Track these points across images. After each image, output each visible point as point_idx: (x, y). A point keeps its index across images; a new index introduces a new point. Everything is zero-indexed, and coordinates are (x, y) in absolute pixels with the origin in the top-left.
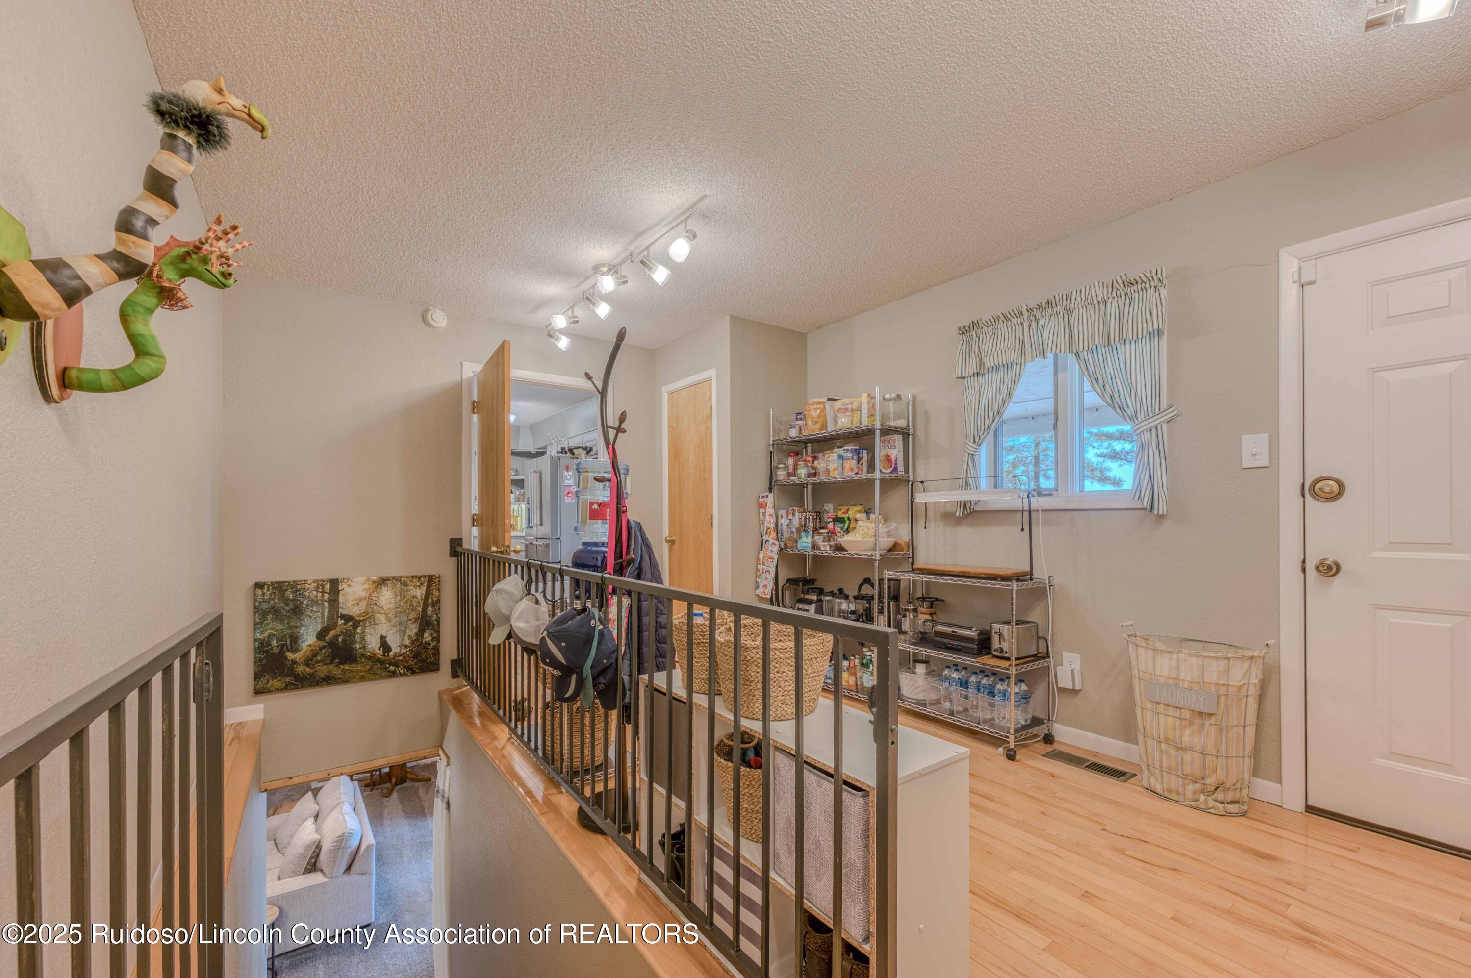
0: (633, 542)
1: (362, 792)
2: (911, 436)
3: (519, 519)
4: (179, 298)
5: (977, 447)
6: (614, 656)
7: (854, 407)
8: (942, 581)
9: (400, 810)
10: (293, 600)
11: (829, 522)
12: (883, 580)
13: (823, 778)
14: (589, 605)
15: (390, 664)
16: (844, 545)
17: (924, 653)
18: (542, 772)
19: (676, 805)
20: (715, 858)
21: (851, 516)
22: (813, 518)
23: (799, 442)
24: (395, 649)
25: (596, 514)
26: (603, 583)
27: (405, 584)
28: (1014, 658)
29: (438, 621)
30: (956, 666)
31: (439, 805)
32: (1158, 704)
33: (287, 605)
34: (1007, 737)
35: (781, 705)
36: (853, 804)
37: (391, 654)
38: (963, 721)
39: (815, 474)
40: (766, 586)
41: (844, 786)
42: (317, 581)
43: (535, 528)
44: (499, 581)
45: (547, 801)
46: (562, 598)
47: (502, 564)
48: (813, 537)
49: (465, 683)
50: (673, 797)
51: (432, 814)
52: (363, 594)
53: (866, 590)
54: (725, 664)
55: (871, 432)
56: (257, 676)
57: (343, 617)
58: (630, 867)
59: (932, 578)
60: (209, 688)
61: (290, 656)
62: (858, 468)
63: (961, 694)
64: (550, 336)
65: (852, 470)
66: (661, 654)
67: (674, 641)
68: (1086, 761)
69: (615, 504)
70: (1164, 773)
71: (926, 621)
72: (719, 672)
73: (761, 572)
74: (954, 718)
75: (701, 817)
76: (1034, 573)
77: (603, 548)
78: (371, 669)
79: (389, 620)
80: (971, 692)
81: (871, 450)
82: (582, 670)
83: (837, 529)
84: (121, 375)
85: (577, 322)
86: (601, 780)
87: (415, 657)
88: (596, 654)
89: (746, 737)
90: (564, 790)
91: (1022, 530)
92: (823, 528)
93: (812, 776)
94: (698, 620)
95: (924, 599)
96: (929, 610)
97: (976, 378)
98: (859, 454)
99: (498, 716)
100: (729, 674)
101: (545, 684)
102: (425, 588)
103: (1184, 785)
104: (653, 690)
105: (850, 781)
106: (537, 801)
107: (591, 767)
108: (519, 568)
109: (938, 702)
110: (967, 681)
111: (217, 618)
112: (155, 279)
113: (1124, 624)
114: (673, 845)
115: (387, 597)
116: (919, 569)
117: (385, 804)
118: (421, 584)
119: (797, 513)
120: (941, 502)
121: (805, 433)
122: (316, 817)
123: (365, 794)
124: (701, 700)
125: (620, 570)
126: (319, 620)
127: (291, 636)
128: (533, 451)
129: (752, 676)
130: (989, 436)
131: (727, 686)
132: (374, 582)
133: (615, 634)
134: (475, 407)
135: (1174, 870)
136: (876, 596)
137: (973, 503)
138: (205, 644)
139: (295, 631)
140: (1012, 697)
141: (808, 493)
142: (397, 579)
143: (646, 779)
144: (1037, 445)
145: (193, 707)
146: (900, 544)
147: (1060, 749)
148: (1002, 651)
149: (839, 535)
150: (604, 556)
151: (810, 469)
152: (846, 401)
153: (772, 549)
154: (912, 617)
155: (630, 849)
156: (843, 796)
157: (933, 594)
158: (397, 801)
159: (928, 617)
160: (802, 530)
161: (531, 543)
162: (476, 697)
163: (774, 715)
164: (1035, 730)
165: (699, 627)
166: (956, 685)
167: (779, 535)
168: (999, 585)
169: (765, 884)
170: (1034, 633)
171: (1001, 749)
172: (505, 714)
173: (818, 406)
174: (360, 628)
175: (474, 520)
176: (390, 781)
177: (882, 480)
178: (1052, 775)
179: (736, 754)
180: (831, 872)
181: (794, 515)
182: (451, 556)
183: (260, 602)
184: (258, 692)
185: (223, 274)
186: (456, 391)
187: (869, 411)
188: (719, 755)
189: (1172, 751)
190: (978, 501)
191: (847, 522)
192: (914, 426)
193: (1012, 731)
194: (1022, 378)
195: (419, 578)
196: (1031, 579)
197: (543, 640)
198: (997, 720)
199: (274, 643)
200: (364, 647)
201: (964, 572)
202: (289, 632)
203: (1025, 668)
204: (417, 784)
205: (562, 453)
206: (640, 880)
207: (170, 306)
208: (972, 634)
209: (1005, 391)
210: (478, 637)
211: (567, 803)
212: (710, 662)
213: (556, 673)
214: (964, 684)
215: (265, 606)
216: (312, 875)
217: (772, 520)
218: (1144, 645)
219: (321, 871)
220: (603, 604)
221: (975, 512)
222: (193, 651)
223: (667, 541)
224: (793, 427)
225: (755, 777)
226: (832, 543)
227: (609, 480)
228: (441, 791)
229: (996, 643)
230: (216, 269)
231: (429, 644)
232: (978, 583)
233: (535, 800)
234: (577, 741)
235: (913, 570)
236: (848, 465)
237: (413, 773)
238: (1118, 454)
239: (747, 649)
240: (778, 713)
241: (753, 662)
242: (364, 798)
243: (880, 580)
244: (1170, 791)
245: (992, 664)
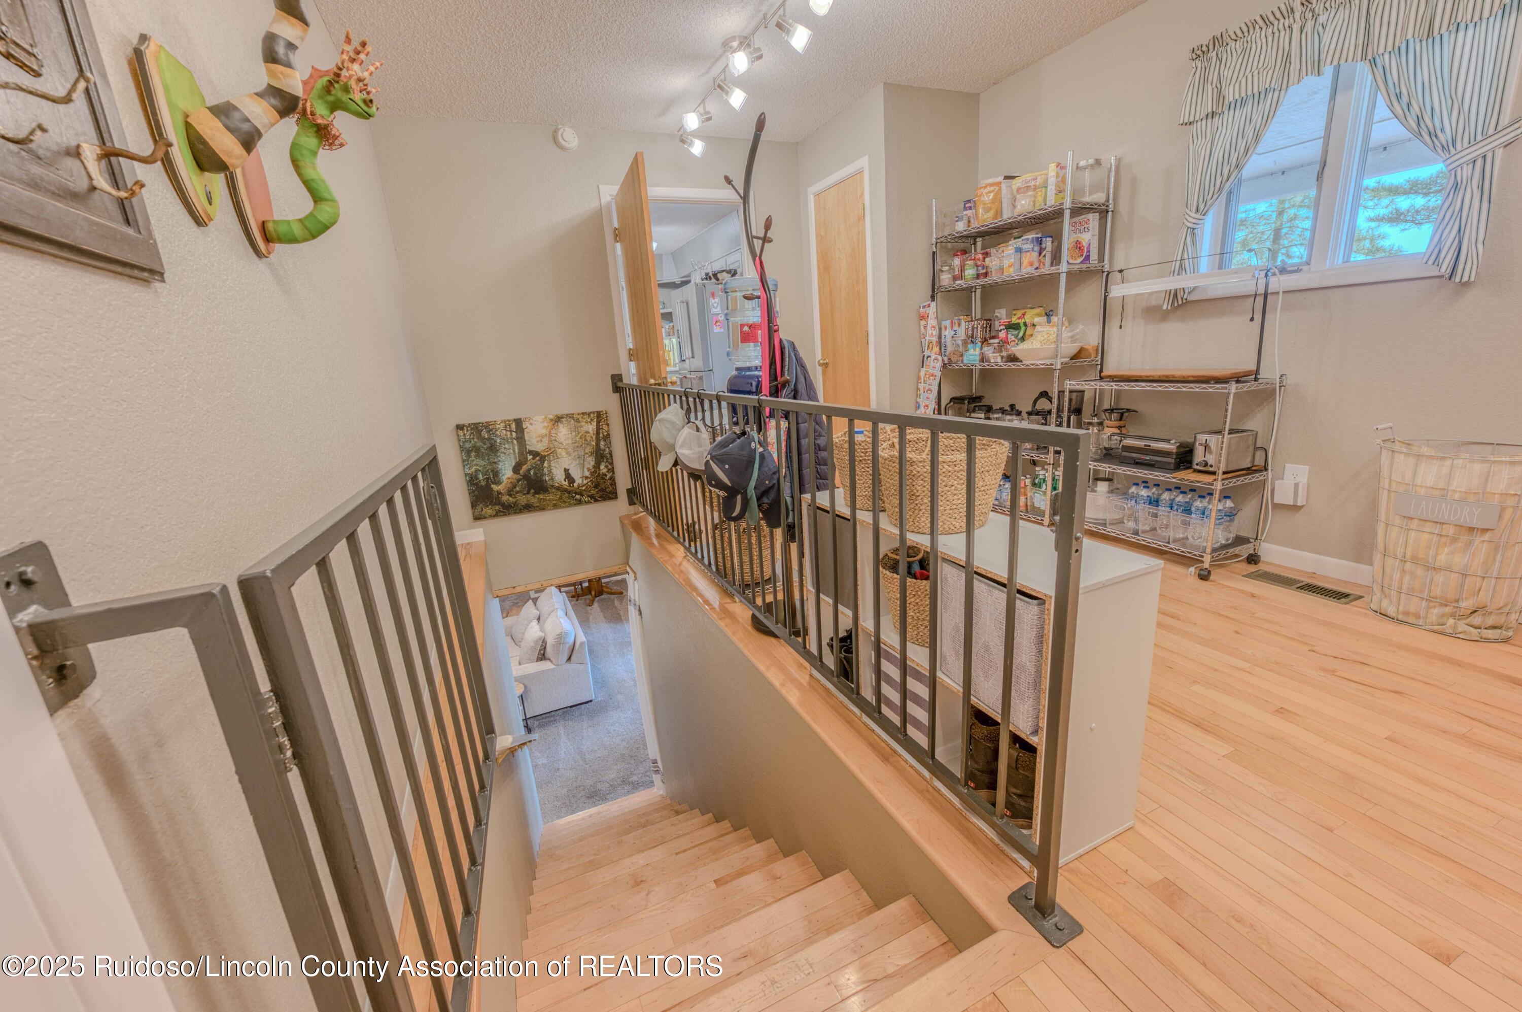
0: (787, 363)
1: (570, 602)
2: (1110, 213)
3: (671, 353)
4: (334, 135)
5: (1202, 217)
6: (776, 477)
7: (1037, 183)
8: (1137, 388)
9: (602, 617)
10: (488, 439)
11: (1001, 331)
12: (1063, 392)
13: (993, 587)
14: (748, 429)
15: (576, 494)
16: (1019, 355)
17: (1108, 469)
18: (717, 585)
19: (842, 613)
20: (882, 659)
21: (1027, 320)
22: (982, 327)
23: (967, 237)
24: (578, 481)
25: (747, 337)
26: (760, 406)
27: (578, 421)
28: (1221, 472)
29: (611, 453)
30: (1146, 483)
31: (632, 612)
32: (1412, 519)
33: (485, 444)
34: (1202, 557)
35: (949, 519)
36: (1026, 611)
37: (575, 485)
38: (1149, 540)
39: (986, 275)
40: (927, 406)
41: (1018, 595)
42: (505, 421)
43: (687, 361)
44: (660, 411)
45: (723, 608)
46: (721, 424)
47: (661, 395)
48: (981, 349)
49: (641, 510)
50: (839, 605)
51: (627, 620)
52: (544, 431)
53: (1043, 404)
54: (890, 480)
55: (1057, 214)
56: (473, 505)
57: (531, 452)
58: (802, 664)
59: (1125, 386)
60: (437, 506)
61: (495, 487)
62: (1040, 261)
63: (1149, 513)
64: (683, 141)
65: (1031, 264)
66: (821, 476)
67: (835, 459)
68: (1299, 581)
69: (767, 322)
70: (1403, 595)
71: (1113, 434)
72: (883, 489)
73: (922, 391)
74: (1138, 538)
75: (867, 623)
76: (1261, 371)
77: (756, 373)
78: (561, 498)
79: (569, 454)
80: (1162, 510)
81: (1057, 237)
82: (746, 491)
83: (1011, 337)
84: (307, 224)
85: (709, 119)
86: (770, 592)
87: (596, 486)
88: (758, 475)
89: (911, 551)
90: (737, 599)
91: (1252, 319)
92: (993, 337)
93: (983, 585)
94: (859, 438)
95: (1112, 410)
96: (1117, 423)
97: (1209, 120)
98: (1041, 244)
99: (674, 537)
100: (894, 490)
101: (712, 507)
102: (595, 424)
103: (1428, 608)
104: (817, 509)
105: (1024, 590)
106: (714, 608)
107: (760, 581)
108: (678, 397)
109: (1121, 521)
110: (1158, 499)
111: (431, 449)
112: (310, 117)
113: (1380, 427)
114: (841, 647)
115: (564, 433)
116: (1109, 377)
117: (589, 611)
118: (592, 420)
119: (963, 323)
120: (1142, 294)
121: (975, 224)
122: (539, 619)
123: (573, 603)
124: (864, 516)
125: (776, 392)
126: (512, 456)
127: (492, 471)
128: (678, 280)
129: (918, 491)
130: (1218, 200)
131: (891, 501)
132: (552, 420)
133: (775, 456)
134: (617, 235)
135: (1397, 692)
136: (1054, 411)
137: (1186, 291)
138: (427, 470)
139: (495, 466)
140: (1213, 514)
141: (977, 297)
142: (570, 416)
143: (813, 591)
144: (1280, 213)
145: (429, 522)
146: (1086, 350)
147: (1266, 570)
148: (1206, 464)
149: (1012, 344)
150: (759, 381)
151: (980, 268)
152: (1028, 176)
153: (935, 366)
154: (1096, 431)
155: (802, 650)
156: (1017, 605)
157: (1124, 405)
158: (598, 609)
159: (1116, 431)
160: (969, 341)
161: (685, 377)
162: (651, 522)
163: (941, 529)
164: (1237, 550)
165: (860, 444)
166: (1144, 503)
167: (943, 349)
168: (1210, 388)
169: (933, 683)
170: (1250, 442)
171: (1192, 569)
172: (679, 535)
173: (992, 188)
174: (546, 462)
175: (630, 355)
176: (590, 593)
177: (1069, 273)
178: (1253, 596)
179: (902, 567)
180: (1000, 673)
181: (959, 325)
182: (614, 392)
183: (463, 442)
184: (477, 518)
185: (365, 101)
186: (597, 217)
187: (1057, 185)
188: (884, 568)
189: (1420, 572)
190: (1195, 288)
191: (1023, 328)
192: (1114, 199)
193: (1209, 550)
194: (1278, 113)
195: (589, 414)
196: (1256, 379)
197: (707, 463)
198: (1191, 540)
199: (481, 477)
200: (552, 479)
201: (1167, 376)
202: (490, 467)
203: (1233, 483)
204: (612, 597)
205: (706, 279)
206: (811, 675)
207: (329, 146)
208: (1171, 447)
209: (1252, 133)
210: (647, 468)
211: (742, 611)
212: (873, 480)
213: (722, 494)
214: (1154, 502)
215: (468, 445)
216: (543, 662)
217: (934, 333)
218: (1405, 450)
219: (549, 659)
220: (761, 427)
221: (1188, 302)
222: (420, 474)
223: (820, 365)
224: (959, 219)
225: (921, 587)
226: (1004, 354)
227: (759, 297)
228: (632, 601)
229: (1199, 455)
230: (358, 97)
231: (606, 475)
232: (1184, 388)
233: (712, 608)
234: (746, 558)
235: (1101, 378)
236: (1026, 259)
237: (608, 588)
238: (1402, 214)
239: (912, 463)
240: (945, 526)
241: (919, 477)
242: (573, 606)
243: (1059, 392)
244: (1406, 614)
245: (1192, 479)
